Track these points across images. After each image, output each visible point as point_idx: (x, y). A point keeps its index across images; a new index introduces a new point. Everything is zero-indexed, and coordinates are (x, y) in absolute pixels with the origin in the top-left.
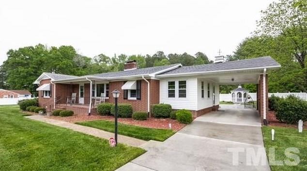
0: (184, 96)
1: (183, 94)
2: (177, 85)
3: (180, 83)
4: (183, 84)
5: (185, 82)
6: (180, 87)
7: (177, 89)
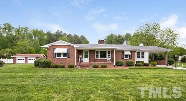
0: (144, 58)
1: (143, 57)
2: (141, 54)
3: (142, 53)
4: (143, 54)
5: (144, 53)
6: (142, 54)
7: (141, 55)
